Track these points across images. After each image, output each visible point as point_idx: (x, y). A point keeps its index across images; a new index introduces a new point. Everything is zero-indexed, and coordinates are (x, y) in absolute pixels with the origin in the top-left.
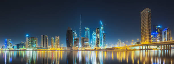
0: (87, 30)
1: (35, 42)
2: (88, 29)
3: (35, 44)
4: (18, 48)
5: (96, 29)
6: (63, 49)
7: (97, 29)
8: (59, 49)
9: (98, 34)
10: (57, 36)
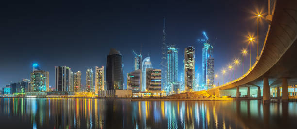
0: (171, 52)
1: (44, 80)
2: (173, 49)
3: (43, 84)
4: (13, 91)
5: (186, 49)
6: (99, 94)
7: (188, 49)
8: (90, 94)
9: (190, 61)
10: (100, 67)
